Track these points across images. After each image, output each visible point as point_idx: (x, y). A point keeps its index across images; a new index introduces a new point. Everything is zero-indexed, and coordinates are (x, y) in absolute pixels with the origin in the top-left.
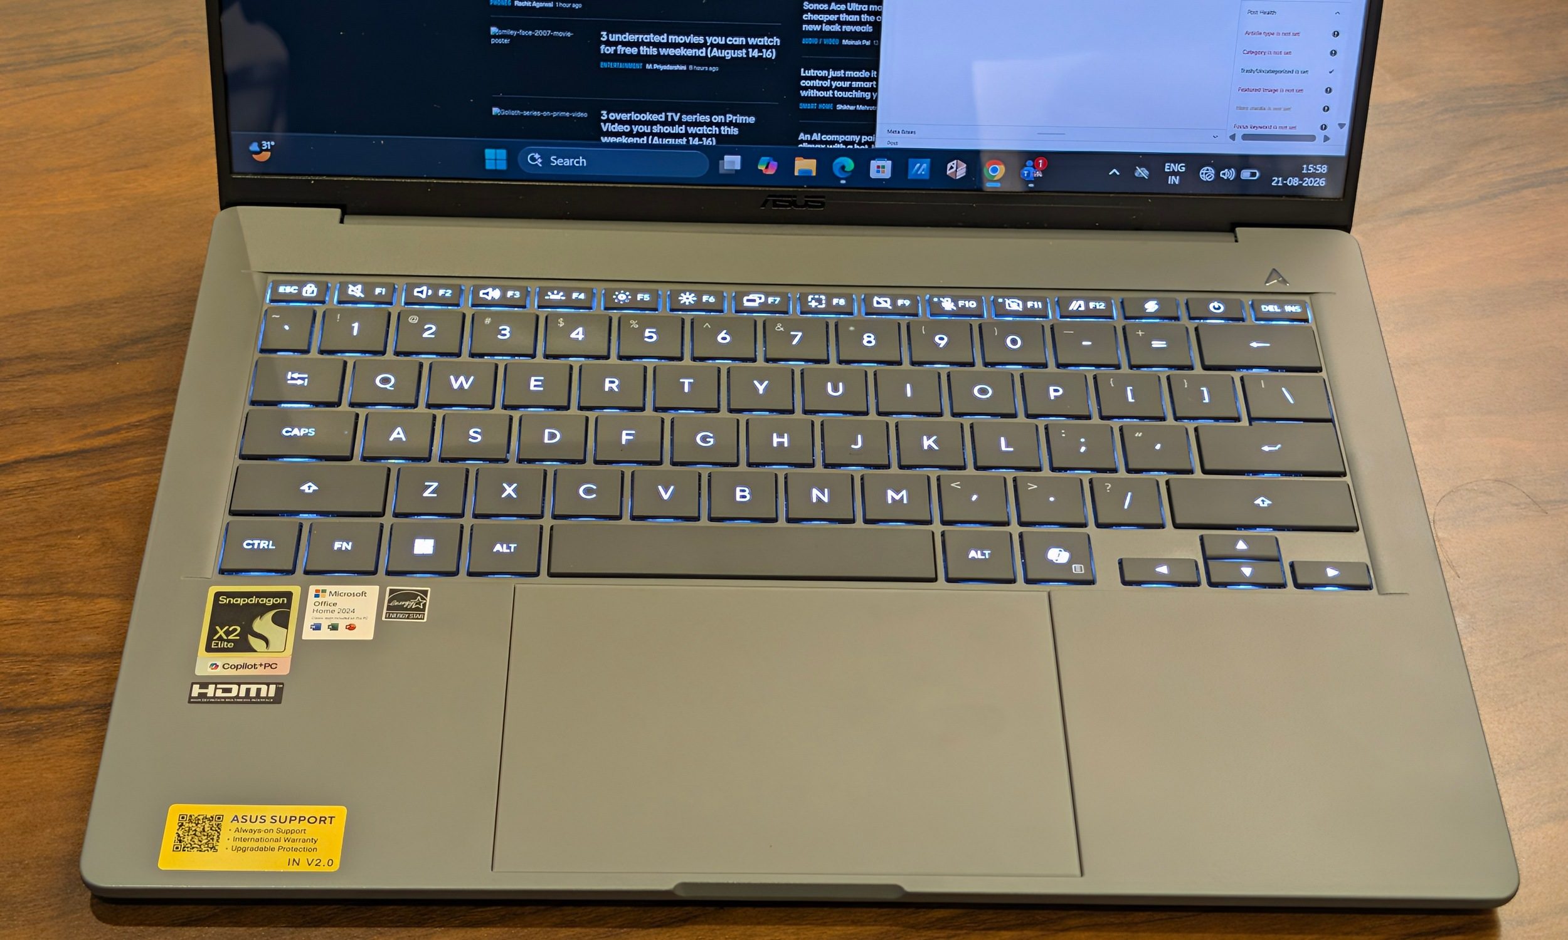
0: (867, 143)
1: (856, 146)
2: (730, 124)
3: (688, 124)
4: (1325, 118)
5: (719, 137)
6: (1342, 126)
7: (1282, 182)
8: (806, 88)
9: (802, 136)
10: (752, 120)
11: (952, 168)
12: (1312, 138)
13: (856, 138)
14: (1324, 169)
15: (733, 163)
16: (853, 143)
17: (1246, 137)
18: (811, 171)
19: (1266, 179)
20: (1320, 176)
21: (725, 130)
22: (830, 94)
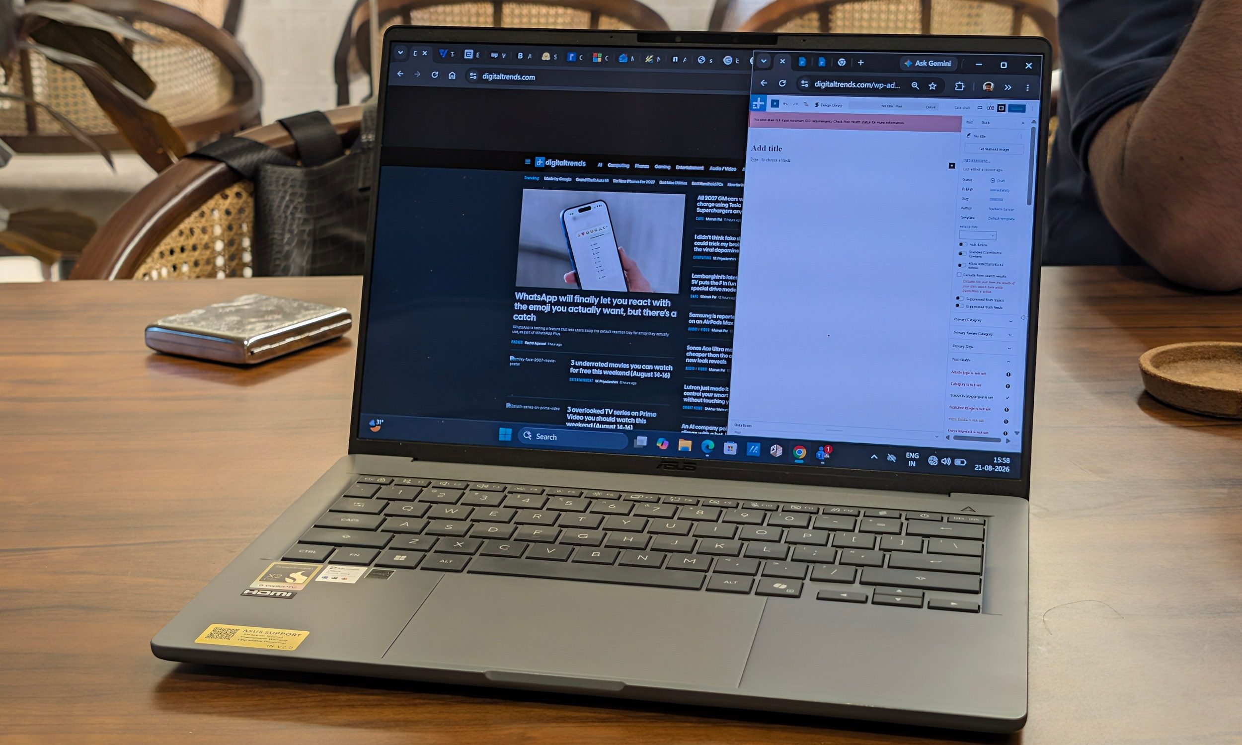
0: (722, 431)
1: (716, 433)
2: (642, 417)
3: (617, 416)
4: (1006, 427)
5: (635, 425)
6: (1017, 433)
7: (981, 468)
8: (687, 397)
9: (684, 426)
10: (654, 415)
11: (773, 449)
12: (998, 440)
13: (716, 428)
14: (1008, 461)
15: (642, 441)
16: (714, 431)
17: (956, 438)
18: (687, 448)
19: (971, 465)
20: (1006, 465)
21: (638, 421)
22: (700, 400)
